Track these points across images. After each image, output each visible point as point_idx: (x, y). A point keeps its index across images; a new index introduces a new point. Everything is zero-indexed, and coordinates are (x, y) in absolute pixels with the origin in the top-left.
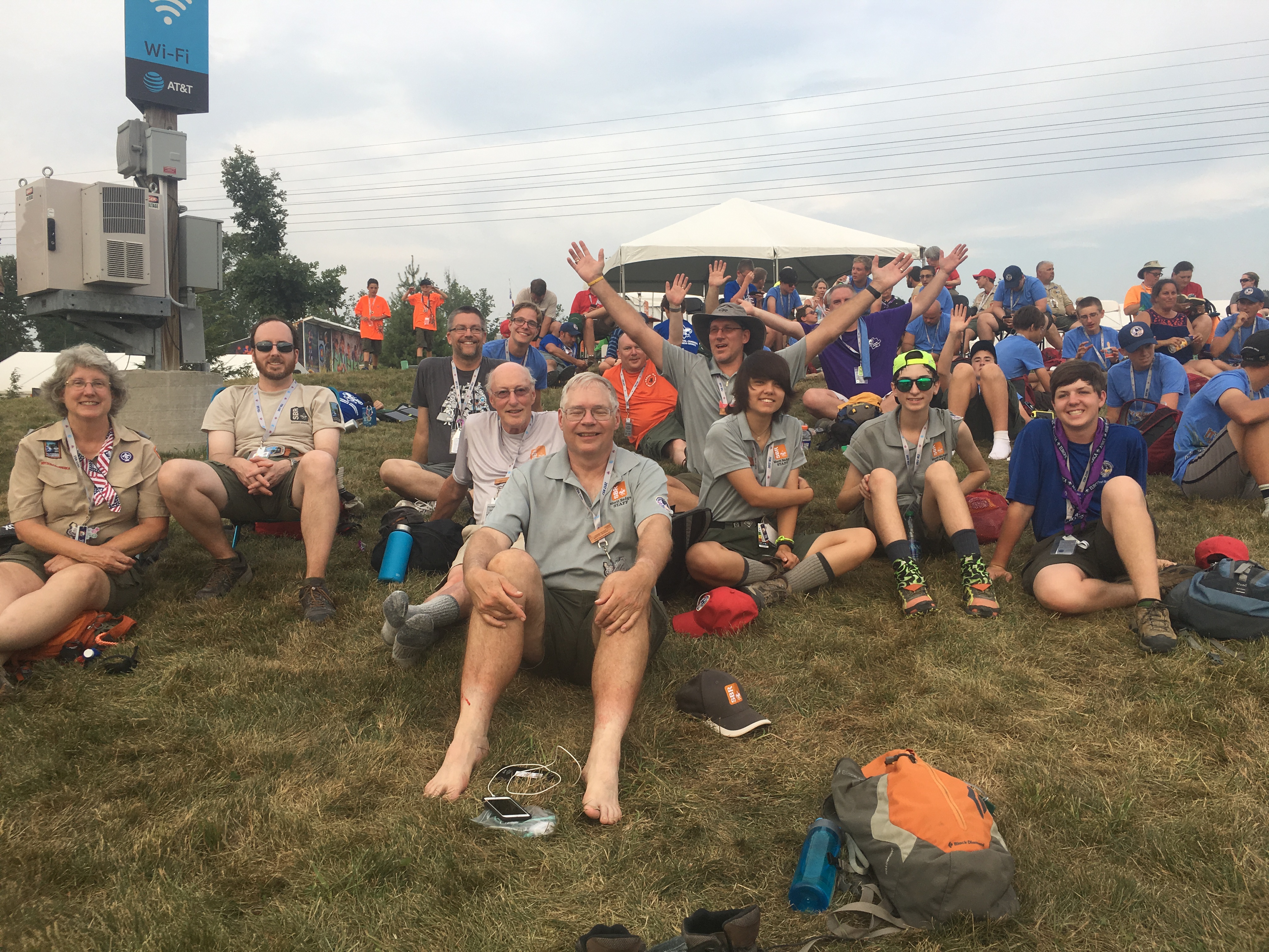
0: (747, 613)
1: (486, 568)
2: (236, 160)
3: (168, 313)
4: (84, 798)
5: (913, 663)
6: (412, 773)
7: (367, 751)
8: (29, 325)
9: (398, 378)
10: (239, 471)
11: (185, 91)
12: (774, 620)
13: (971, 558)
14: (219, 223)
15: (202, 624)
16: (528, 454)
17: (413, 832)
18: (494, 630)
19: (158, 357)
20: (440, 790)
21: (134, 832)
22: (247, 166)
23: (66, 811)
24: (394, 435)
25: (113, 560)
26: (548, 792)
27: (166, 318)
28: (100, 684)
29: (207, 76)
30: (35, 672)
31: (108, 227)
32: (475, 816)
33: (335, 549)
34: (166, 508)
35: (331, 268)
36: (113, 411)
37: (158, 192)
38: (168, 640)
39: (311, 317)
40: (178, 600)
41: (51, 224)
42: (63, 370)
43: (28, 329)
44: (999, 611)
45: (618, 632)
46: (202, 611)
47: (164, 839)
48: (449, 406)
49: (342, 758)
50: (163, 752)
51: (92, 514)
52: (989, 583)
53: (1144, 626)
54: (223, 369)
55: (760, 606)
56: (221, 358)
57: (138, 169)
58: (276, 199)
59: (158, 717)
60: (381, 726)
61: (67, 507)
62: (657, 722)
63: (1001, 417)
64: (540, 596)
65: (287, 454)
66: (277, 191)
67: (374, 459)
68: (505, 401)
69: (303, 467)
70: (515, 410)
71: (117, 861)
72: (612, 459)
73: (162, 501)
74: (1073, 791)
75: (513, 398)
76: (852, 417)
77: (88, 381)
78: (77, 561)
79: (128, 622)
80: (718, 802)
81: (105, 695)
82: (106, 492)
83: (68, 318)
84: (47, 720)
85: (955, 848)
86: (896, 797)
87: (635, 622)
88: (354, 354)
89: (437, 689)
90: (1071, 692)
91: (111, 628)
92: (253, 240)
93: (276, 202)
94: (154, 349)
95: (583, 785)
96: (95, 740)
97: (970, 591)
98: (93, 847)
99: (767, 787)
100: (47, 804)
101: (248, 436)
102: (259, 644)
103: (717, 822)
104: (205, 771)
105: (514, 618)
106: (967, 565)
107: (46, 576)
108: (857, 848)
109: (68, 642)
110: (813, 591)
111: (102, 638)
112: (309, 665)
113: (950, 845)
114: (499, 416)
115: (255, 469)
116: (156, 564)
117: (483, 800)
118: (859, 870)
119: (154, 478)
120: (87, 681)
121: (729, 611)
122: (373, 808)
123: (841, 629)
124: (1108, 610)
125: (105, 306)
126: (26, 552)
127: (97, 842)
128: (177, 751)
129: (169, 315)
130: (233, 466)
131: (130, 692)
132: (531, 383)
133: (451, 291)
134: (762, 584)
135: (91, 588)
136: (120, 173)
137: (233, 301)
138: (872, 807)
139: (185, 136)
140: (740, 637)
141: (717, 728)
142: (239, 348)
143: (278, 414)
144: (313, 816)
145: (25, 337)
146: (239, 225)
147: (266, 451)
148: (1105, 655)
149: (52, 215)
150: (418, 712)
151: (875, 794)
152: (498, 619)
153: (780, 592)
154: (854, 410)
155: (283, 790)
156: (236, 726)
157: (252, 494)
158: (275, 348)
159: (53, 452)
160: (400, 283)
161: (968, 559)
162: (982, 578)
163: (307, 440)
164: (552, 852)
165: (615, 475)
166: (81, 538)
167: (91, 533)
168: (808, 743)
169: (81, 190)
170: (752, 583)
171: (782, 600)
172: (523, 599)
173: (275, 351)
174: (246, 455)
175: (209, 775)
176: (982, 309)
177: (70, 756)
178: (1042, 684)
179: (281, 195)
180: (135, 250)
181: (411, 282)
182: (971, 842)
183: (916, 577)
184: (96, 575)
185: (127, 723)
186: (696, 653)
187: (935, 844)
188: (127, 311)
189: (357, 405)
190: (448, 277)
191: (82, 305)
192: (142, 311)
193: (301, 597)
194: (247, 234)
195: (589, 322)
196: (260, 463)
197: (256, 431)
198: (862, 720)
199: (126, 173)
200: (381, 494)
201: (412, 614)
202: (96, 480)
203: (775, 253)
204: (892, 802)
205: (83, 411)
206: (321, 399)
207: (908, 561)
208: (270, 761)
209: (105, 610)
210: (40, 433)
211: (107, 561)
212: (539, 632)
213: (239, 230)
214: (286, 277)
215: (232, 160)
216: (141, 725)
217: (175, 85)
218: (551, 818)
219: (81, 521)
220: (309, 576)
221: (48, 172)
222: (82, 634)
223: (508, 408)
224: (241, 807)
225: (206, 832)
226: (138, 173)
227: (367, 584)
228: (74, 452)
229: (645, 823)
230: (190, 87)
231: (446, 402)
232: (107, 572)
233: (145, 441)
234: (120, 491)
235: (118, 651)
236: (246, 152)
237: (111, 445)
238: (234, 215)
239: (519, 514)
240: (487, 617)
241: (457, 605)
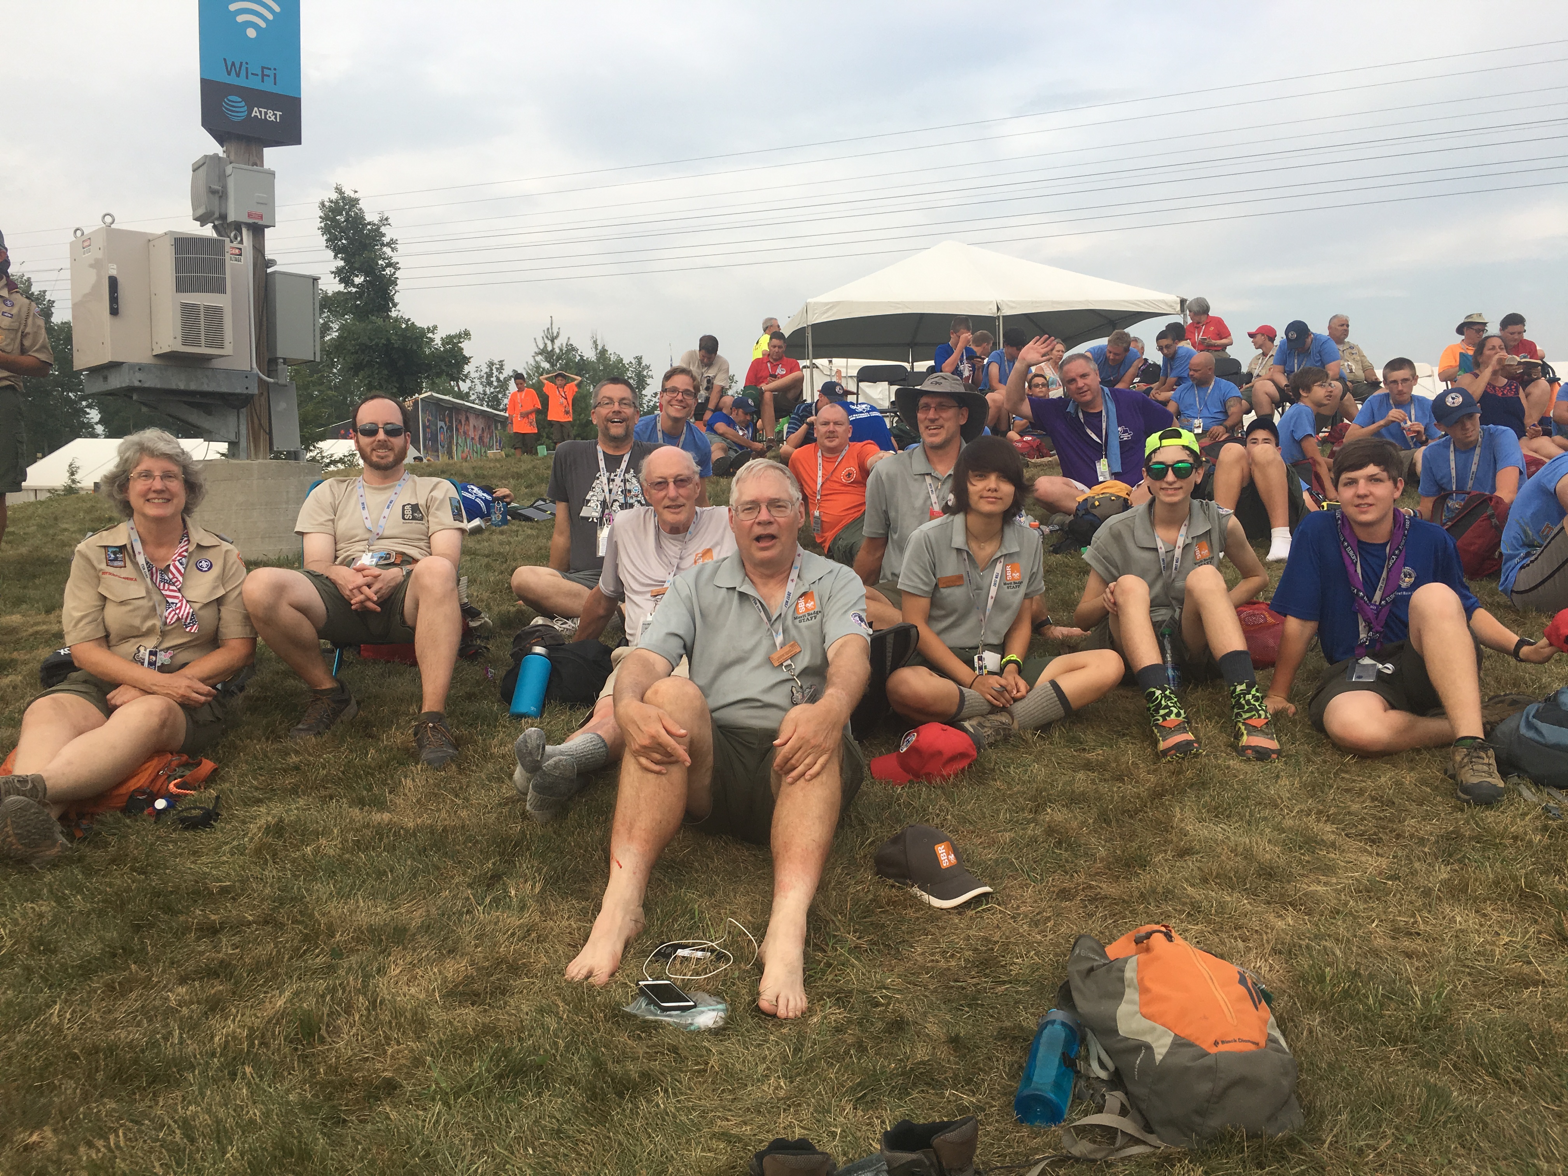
0: (963, 755)
1: (642, 700)
2: (336, 203)
3: (254, 390)
4: (155, 979)
5: (1170, 818)
6: (551, 951)
7: (496, 924)
8: (90, 406)
9: (534, 467)
10: (340, 581)
11: (273, 118)
12: (996, 763)
13: (1243, 687)
14: (315, 280)
15: (297, 768)
16: (691, 559)
17: (551, 1022)
18: (651, 776)
19: (243, 443)
20: (584, 972)
21: (214, 1021)
22: (350, 210)
23: (133, 995)
24: (529, 536)
25: (189, 690)
26: (717, 975)
27: (252, 396)
28: (175, 842)
29: (299, 99)
30: (96, 827)
31: (182, 286)
32: (628, 1004)
33: (456, 677)
34: (252, 627)
35: (453, 333)
36: (187, 510)
37: (241, 242)
38: (257, 789)
39: (429, 393)
40: (267, 739)
41: (113, 283)
42: (127, 460)
43: (88, 410)
44: (1279, 752)
45: (802, 780)
46: (297, 753)
47: (252, 1030)
48: (594, 498)
49: (466, 933)
50: (249, 924)
51: (164, 634)
52: (1266, 717)
53: (1464, 770)
54: (323, 457)
55: (978, 745)
56: (321, 444)
57: (217, 215)
58: (385, 249)
59: (244, 881)
60: (513, 893)
61: (132, 627)
62: (852, 890)
63: (1279, 509)
64: (707, 734)
65: (398, 562)
66: (386, 240)
67: (505, 566)
68: (662, 494)
69: (416, 577)
70: (675, 506)
71: (195, 1057)
72: (797, 563)
73: (248, 618)
74: (1371, 977)
75: (672, 490)
76: (1095, 511)
77: (157, 473)
78: (146, 692)
79: (208, 765)
80: (926, 989)
81: (181, 854)
82: (180, 608)
83: (135, 397)
84: (110, 885)
85: (1222, 1048)
86: (1148, 984)
87: (823, 767)
88: (481, 438)
89: (580, 848)
90: (1370, 854)
91: (187, 773)
92: (357, 299)
93: (384, 253)
94: (238, 434)
95: (759, 967)
96: (169, 909)
97: (1243, 728)
98: (166, 1039)
99: (988, 971)
100: (110, 987)
101: (351, 539)
102: (365, 793)
103: (925, 1014)
104: (301, 948)
105: (676, 762)
106: (1239, 695)
107: (109, 710)
108: (1099, 1046)
109: (135, 791)
110: (1045, 727)
111: (177, 786)
112: (426, 819)
113: (1216, 1043)
114: (656, 513)
115: (360, 580)
116: (241, 695)
117: (637, 984)
118: (1103, 1075)
119: (237, 592)
120: (158, 838)
121: (940, 753)
122: (503, 993)
123: (1081, 775)
124: (1418, 751)
125: (179, 382)
126: (85, 682)
127: (170, 1033)
128: (266, 922)
129: (256, 392)
130: (333, 576)
131: (210, 850)
132: (694, 472)
133: (598, 359)
134: (981, 719)
135: (163, 725)
136: (196, 219)
137: (334, 374)
138: (1119, 996)
139: (273, 174)
140: (954, 785)
141: (926, 897)
142: (342, 432)
143: (386, 512)
144: (429, 1004)
145: (85, 421)
146: (341, 281)
147: (372, 557)
148: (1413, 807)
149: (114, 272)
150: (558, 877)
151: (1122, 980)
152: (657, 763)
153: (1004, 729)
154: (1097, 503)
155: (394, 971)
156: (338, 893)
157: (356, 610)
158: (381, 431)
159: (116, 559)
160: (537, 350)
161: (1239, 688)
162: (1258, 711)
163: (422, 544)
164: (723, 1049)
165: (801, 583)
166: (152, 664)
167: (163, 658)
168: (1039, 917)
169: (148, 241)
170: (969, 718)
171: (1006, 739)
172: (687, 739)
173: (381, 435)
174: (348, 562)
175: (305, 952)
176: (1258, 376)
177: (138, 928)
178: (1333, 845)
179: (391, 244)
180: (215, 313)
181: (549, 348)
182: (1243, 1041)
183: (1175, 710)
184: (170, 710)
185: (207, 888)
186: (899, 805)
187: (1197, 1043)
188: (206, 387)
189: (485, 501)
190: (595, 342)
191: (151, 382)
192: (224, 389)
193: (416, 734)
194: (349, 293)
195: (768, 396)
196: (366, 572)
197: (361, 533)
198: (1107, 888)
199: (202, 220)
200: (512, 609)
201: (551, 756)
202: (168, 593)
203: (998, 309)
204: (1143, 990)
205: (152, 511)
206: (438, 494)
207: (1164, 690)
208: (379, 936)
209: (179, 752)
210: (101, 537)
211: (182, 691)
212: (706, 779)
213: (341, 288)
214: (397, 342)
215: (331, 202)
216: (224, 891)
217: (260, 112)
218: (720, 1006)
219: (150, 643)
220: (426, 709)
221: (108, 219)
222: (153, 781)
223: (667, 502)
224: (344, 992)
225: (302, 1021)
226: (217, 219)
227: (496, 720)
228: (141, 560)
229: (836, 1014)
230: (278, 113)
231: (591, 493)
232: (182, 705)
233: (226, 546)
234: (197, 606)
235: (195, 801)
236: (349, 193)
237: (186, 551)
238: (334, 270)
239: (681, 632)
240: (643, 760)
241: (605, 745)
